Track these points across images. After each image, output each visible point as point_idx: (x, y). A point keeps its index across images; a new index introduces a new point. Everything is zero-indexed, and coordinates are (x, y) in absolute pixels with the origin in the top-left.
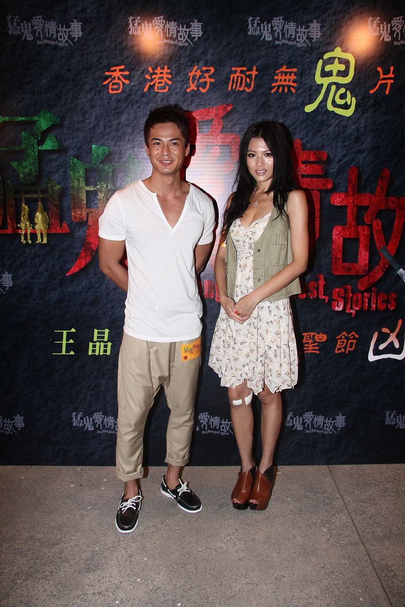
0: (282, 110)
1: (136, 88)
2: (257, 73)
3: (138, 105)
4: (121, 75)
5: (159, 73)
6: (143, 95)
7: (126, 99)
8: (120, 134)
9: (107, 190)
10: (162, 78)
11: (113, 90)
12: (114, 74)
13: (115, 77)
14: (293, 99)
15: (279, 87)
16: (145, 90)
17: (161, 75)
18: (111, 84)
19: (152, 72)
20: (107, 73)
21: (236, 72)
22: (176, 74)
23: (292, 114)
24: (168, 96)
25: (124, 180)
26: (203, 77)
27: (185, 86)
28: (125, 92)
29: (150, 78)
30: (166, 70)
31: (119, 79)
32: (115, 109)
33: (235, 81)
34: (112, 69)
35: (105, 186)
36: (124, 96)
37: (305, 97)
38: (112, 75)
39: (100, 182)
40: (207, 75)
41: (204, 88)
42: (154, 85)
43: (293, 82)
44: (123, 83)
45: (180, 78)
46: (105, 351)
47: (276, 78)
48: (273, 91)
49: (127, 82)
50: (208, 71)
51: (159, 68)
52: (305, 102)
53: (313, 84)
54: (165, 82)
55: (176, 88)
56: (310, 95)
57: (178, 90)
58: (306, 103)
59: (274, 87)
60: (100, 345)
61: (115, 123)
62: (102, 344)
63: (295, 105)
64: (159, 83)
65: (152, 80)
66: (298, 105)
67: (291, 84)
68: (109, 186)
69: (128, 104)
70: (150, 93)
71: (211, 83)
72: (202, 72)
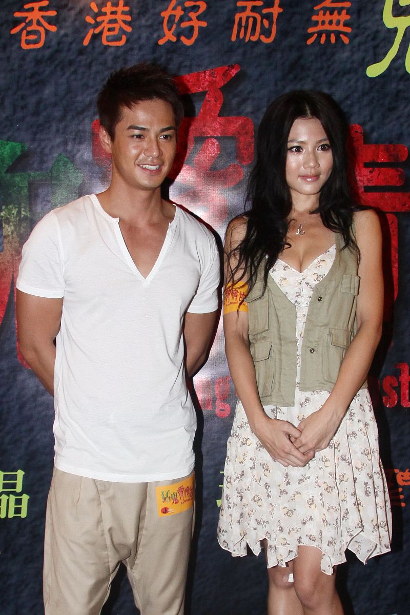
0: (326, 74)
1: (70, 39)
2: (281, 10)
3: (72, 69)
4: (42, 17)
5: (109, 13)
6: (82, 51)
7: (52, 58)
8: (41, 119)
9: (19, 219)
10: (115, 21)
11: (28, 42)
12: (30, 16)
13: (31, 21)
14: (346, 54)
15: (320, 34)
16: (86, 42)
17: (113, 17)
18: (24, 33)
19: (96, 10)
20: (17, 15)
21: (244, 9)
22: (139, 14)
23: (345, 80)
24: (126, 52)
25: (49, 201)
26: (187, 19)
27: (155, 35)
28: (49, 47)
29: (93, 22)
30: (121, 8)
31: (39, 23)
32: (32, 76)
33: (243, 24)
34: (26, 7)
35: (15, 212)
36: (47, 53)
37: (366, 51)
38: (27, 18)
39: (7, 205)
40: (193, 15)
41: (189, 37)
42: (101, 33)
43: (346, 25)
44: (47, 32)
45: (147, 21)
46: (18, 511)
47: (314, 18)
48: (310, 42)
49: (53, 29)
50: (195, 8)
51: (109, 4)
52: (367, 60)
53: (380, 28)
54: (121, 29)
55: (139, 38)
56: (376, 47)
57: (143, 41)
58: (369, 62)
59: (312, 35)
60: (8, 501)
61: (32, 100)
62: (13, 498)
63: (349, 66)
64: (109, 30)
65: (97, 24)
66: (355, 65)
67: (341, 28)
68: (23, 213)
69: (56, 67)
70: (94, 48)
71: (200, 28)
72: (184, 9)
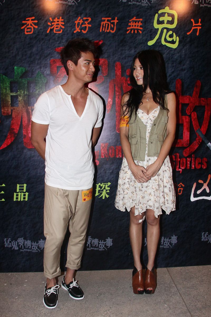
0: (134, 44)
1: (42, 31)
2: (118, 21)
3: (43, 41)
4: (32, 23)
5: (56, 22)
6: (47, 35)
7: (36, 37)
8: (32, 59)
9: (24, 95)
10: (58, 24)
11: (27, 32)
12: (28, 22)
13: (28, 24)
14: (141, 37)
15: (131, 30)
16: (48, 32)
17: (58, 23)
18: (26, 28)
19: (52, 20)
20: (24, 22)
21: (104, 20)
22: (67, 22)
23: (140, 46)
24: (62, 35)
25: (35, 89)
26: (84, 24)
27: (73, 30)
28: (35, 34)
29: (50, 25)
30: (61, 20)
31: (31, 25)
32: (29, 44)
33: (104, 26)
34: (27, 19)
35: (23, 92)
36: (34, 35)
37: (148, 36)
38: (27, 23)
39: (20, 90)
40: (86, 22)
41: (85, 30)
42: (53, 29)
43: (140, 27)
44: (34, 28)
45: (70, 24)
46: (24, 198)
47: (129, 24)
48: (128, 32)
49: (36, 27)
50: (87, 20)
51: (56, 18)
52: (148, 39)
53: (153, 28)
54: (60, 27)
55: (67, 30)
56: (151, 35)
57: (68, 31)
58: (149, 40)
59: (128, 30)
60: (21, 195)
61: (29, 52)
62: (22, 194)
63: (141, 41)
64: (56, 27)
65: (52, 25)
66: (144, 41)
67: (139, 28)
68: (25, 93)
69: (37, 41)
70: (51, 34)
71: (89, 27)
72: (83, 20)
